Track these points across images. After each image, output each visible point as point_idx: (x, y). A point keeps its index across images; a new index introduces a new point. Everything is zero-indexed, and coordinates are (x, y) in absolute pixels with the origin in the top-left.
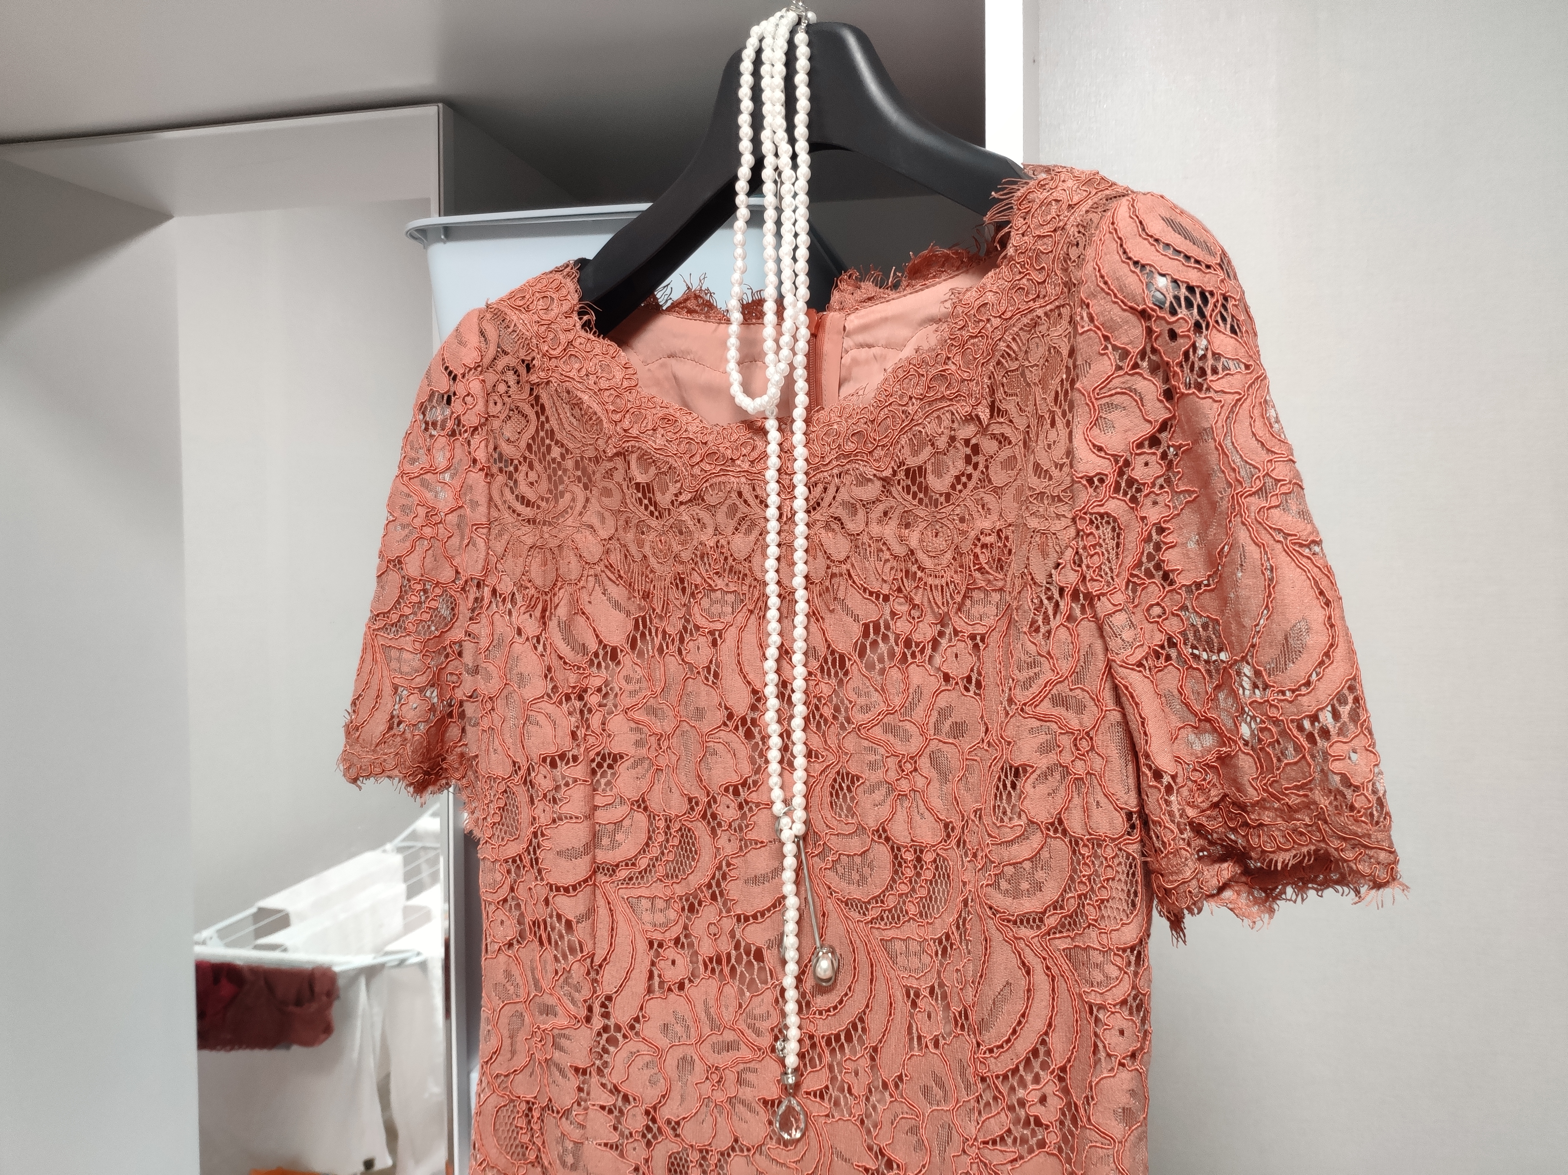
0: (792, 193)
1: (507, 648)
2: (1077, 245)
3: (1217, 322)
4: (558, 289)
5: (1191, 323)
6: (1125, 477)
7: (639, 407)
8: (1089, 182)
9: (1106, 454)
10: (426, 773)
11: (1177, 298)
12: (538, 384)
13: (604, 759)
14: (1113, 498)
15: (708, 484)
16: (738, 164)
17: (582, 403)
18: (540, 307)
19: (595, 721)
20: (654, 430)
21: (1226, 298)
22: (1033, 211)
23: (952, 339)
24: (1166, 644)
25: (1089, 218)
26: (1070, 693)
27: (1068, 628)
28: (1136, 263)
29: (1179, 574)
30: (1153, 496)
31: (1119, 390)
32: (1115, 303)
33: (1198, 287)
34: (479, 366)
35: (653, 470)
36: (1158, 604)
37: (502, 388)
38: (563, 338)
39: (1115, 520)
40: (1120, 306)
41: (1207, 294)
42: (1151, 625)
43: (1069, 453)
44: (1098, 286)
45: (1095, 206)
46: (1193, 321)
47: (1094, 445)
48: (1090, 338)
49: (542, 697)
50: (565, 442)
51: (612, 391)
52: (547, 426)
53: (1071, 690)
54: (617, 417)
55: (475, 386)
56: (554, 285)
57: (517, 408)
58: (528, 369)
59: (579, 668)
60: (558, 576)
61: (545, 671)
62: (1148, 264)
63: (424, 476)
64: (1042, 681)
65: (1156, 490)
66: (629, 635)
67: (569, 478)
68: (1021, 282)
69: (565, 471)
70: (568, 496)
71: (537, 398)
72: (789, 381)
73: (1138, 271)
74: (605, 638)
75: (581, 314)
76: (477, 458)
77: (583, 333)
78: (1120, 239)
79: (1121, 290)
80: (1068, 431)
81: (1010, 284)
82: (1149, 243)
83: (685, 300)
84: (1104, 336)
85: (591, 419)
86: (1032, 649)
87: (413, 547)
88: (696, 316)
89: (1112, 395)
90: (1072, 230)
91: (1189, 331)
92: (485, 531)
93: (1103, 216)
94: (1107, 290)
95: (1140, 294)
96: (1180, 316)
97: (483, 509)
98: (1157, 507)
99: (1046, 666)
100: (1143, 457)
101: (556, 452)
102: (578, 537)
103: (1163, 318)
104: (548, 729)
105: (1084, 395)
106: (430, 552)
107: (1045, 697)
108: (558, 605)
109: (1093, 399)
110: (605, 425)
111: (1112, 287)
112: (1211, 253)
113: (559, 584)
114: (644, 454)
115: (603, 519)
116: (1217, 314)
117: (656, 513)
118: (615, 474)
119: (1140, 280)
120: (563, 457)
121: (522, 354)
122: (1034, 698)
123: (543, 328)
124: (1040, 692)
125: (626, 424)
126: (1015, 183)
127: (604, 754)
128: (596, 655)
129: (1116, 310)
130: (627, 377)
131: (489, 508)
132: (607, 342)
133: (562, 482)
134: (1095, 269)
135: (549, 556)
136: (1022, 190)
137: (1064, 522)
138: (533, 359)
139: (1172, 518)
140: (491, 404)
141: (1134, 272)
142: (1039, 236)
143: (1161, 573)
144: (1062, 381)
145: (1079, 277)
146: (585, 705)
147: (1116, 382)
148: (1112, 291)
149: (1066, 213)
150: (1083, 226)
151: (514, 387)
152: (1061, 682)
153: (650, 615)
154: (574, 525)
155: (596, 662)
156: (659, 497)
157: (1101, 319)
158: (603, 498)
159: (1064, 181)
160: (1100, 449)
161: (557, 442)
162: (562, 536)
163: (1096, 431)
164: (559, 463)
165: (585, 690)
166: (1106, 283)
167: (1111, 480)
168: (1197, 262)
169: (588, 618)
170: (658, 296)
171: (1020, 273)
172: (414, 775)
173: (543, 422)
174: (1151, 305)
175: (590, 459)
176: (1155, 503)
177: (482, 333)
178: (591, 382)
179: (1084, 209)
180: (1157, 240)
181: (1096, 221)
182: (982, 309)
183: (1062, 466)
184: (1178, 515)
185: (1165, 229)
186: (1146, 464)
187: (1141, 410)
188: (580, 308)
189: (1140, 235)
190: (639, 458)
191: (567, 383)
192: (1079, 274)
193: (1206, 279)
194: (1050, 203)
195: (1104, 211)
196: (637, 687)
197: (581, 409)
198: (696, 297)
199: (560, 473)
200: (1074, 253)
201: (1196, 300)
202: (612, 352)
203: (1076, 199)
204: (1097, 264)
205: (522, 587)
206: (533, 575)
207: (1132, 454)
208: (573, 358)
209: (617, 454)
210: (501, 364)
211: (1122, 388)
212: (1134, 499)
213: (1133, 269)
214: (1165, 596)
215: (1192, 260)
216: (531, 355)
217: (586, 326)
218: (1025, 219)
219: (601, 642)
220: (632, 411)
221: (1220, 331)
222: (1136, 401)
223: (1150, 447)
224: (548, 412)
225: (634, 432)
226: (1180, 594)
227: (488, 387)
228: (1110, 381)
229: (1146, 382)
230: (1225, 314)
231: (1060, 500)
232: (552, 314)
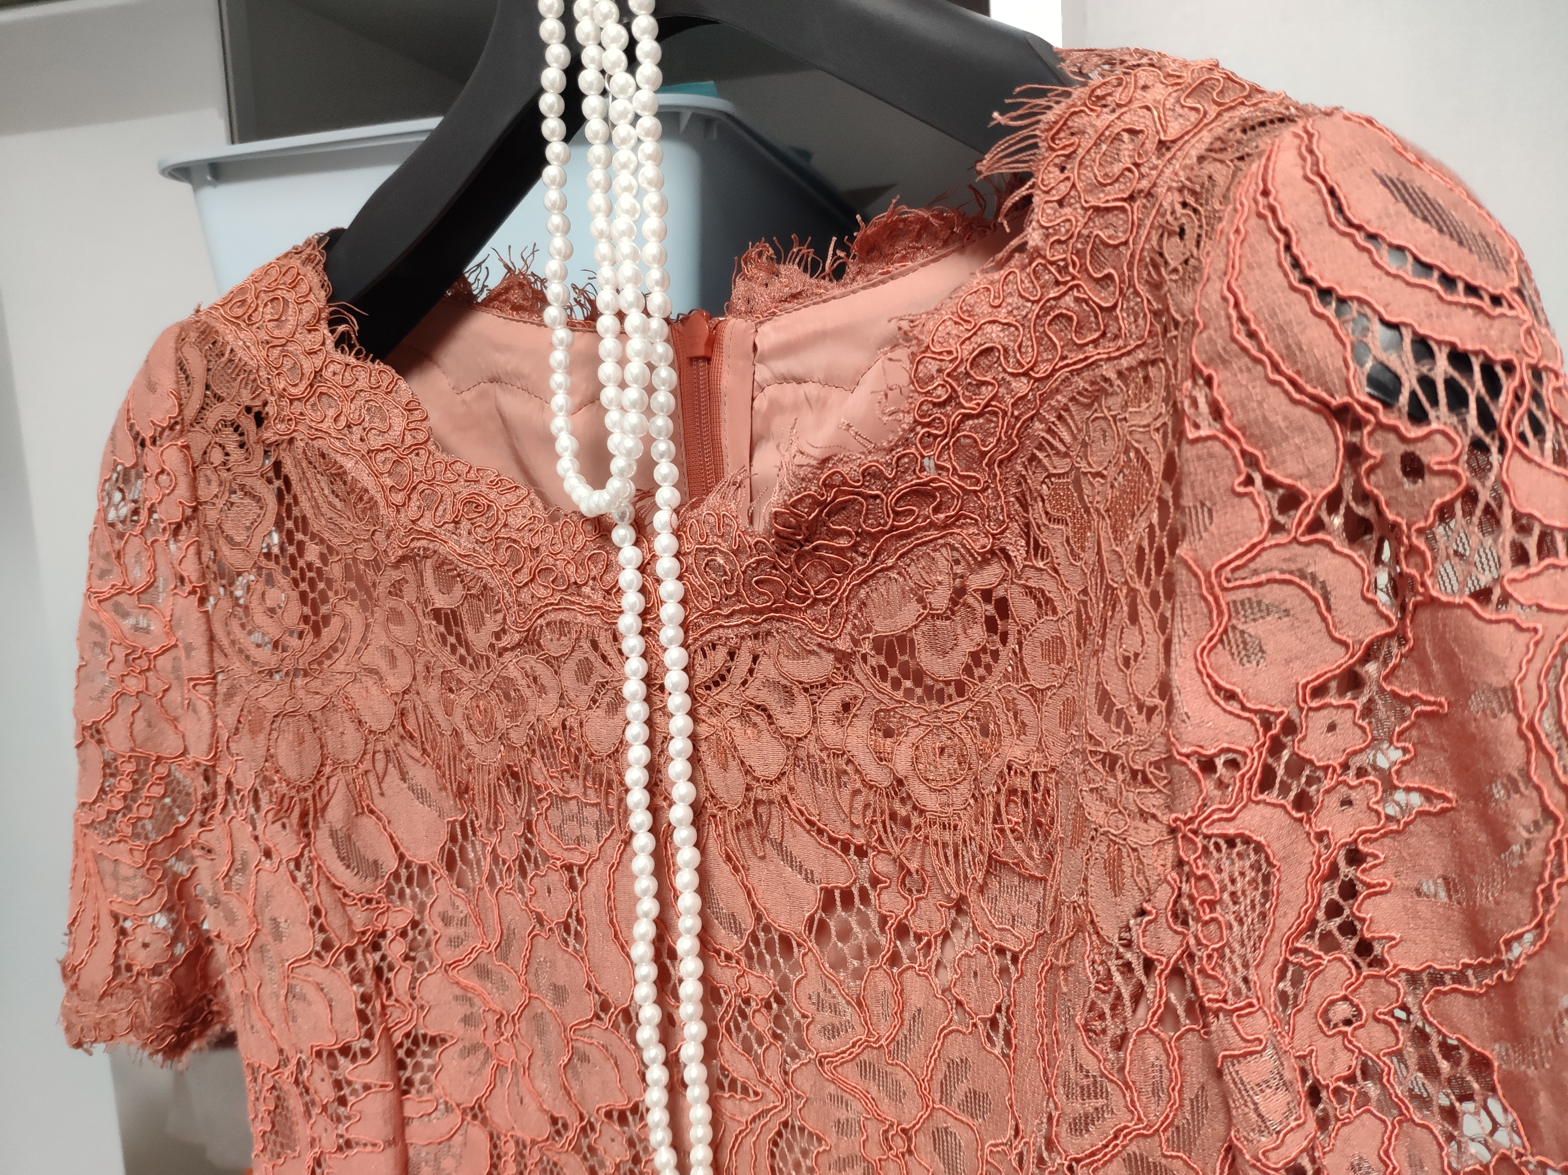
0: (630, 116)
1: (253, 878)
2: (1182, 233)
3: (1522, 437)
4: (294, 285)
5: (1463, 442)
6: (1286, 755)
7: (431, 482)
8: (1200, 89)
9: (1244, 708)
10: (178, 1032)
11: (1427, 383)
12: (278, 444)
13: (416, 1042)
14: (1258, 803)
15: (541, 621)
16: (541, 64)
17: (345, 472)
18: (269, 317)
19: (401, 982)
20: (457, 523)
21: (1537, 373)
22: (1081, 152)
23: (924, 425)
24: (1358, 1073)
25: (1205, 173)
26: (1163, 1161)
27: (1163, 1041)
28: (1325, 294)
29: (1392, 947)
30: (1343, 789)
31: (1277, 575)
32: (1274, 383)
33: (1476, 353)
34: (176, 423)
35: (458, 591)
36: (1345, 998)
37: (217, 456)
38: (308, 365)
39: (1259, 848)
40: (1286, 392)
41: (1499, 369)
42: (1331, 1041)
43: (1165, 688)
44: (1234, 340)
45: (1218, 145)
46: (1467, 441)
47: (1218, 687)
48: (1211, 455)
49: (309, 957)
50: (326, 536)
51: (388, 454)
52: (296, 512)
53: (1166, 1157)
54: (398, 498)
55: (173, 458)
56: (288, 279)
57: (242, 487)
58: (260, 419)
59: (369, 901)
60: (324, 757)
61: (309, 915)
62: (1352, 298)
63: (116, 598)
64: (1110, 1125)
65: (1351, 778)
66: (443, 848)
67: (336, 593)
68: (1062, 302)
69: (329, 583)
70: (336, 623)
71: (277, 466)
72: (646, 465)
73: (1330, 312)
74: (408, 849)
75: (333, 323)
76: (185, 574)
77: (338, 356)
78: (1285, 232)
79: (1290, 355)
80: (1162, 639)
81: (1036, 308)
82: (1356, 244)
83: (507, 290)
84: (1243, 453)
85: (361, 499)
86: (1091, 1065)
87: (115, 707)
88: (526, 316)
89: (1259, 585)
90: (1170, 200)
91: (1456, 461)
92: (208, 689)
93: (1237, 169)
94: (1254, 352)
95: (1338, 370)
96: (1434, 426)
97: (200, 655)
98: (1350, 811)
99: (1117, 1099)
100: (1325, 712)
101: (312, 553)
102: (354, 690)
103: (1395, 430)
104: (320, 1007)
105: (1196, 575)
106: (140, 713)
107: (1113, 1156)
108: (327, 804)
109: (1217, 589)
110: (382, 512)
111: (1267, 347)
112: (1500, 264)
113: (327, 770)
114: (443, 563)
115: (393, 659)
116: (1521, 419)
117: (470, 660)
118: (406, 588)
119: (1337, 336)
120: (323, 558)
121: (246, 398)
122: (1093, 1154)
123: (276, 352)
124: (1106, 1146)
125: (412, 511)
126: (1043, 93)
127: (416, 1036)
128: (396, 876)
129: (1276, 401)
130: (412, 426)
131: (211, 652)
132: (379, 366)
133: (325, 599)
134: (1225, 299)
135: (306, 727)
136: (1058, 109)
137: (1154, 831)
138: (265, 404)
139: (1384, 836)
140: (202, 483)
141: (1321, 316)
142: (1097, 209)
143: (1354, 941)
144: (1151, 526)
145: (1186, 308)
146: (383, 958)
147: (1270, 558)
148: (1269, 356)
149: (1154, 160)
150: (1193, 193)
151: (236, 454)
152: (1143, 1135)
153: (472, 822)
154: (349, 669)
155: (397, 889)
156: (470, 634)
157: (1240, 416)
158: (392, 627)
159: (1145, 88)
160: (1231, 696)
161: (313, 536)
162: (328, 690)
163: (1222, 656)
164: (319, 571)
165: (383, 935)
166: (1252, 335)
167: (1253, 765)
168: (1472, 290)
169: (379, 819)
170: (471, 280)
171: (1057, 283)
172: (160, 1038)
173: (289, 505)
174: (1365, 399)
175: (366, 563)
176: (1347, 802)
177: (181, 366)
178: (356, 437)
179: (1194, 153)
180: (1372, 237)
181: (1221, 180)
182: (984, 362)
183: (1151, 711)
184: (1398, 832)
185: (1392, 209)
186: (1332, 727)
187: (1324, 619)
188: (331, 313)
189: (1332, 225)
190: (438, 567)
191: (320, 442)
192: (1187, 300)
193: (1494, 333)
194: (1117, 137)
195: (1241, 158)
196: (460, 932)
197: (345, 483)
198: (521, 285)
199: (321, 585)
200: (1173, 250)
201: (1472, 385)
202: (385, 384)
203: (1174, 129)
204: (1230, 289)
205: (267, 781)
206: (282, 761)
207: (1301, 709)
208: (324, 399)
209: (403, 559)
210: (213, 417)
211: (1282, 572)
212: (1303, 802)
213: (1320, 308)
214: (1362, 984)
215: (1461, 286)
216: (262, 398)
217: (342, 342)
218: (1063, 169)
219: (401, 857)
220: (421, 487)
221: (1529, 460)
222: (1315, 600)
223: (1341, 693)
224: (296, 488)
225: (426, 524)
226: (1394, 985)
227: (195, 456)
228: (1258, 554)
229: (1338, 560)
230: (1539, 414)
231: (1146, 781)
232: (289, 327)
